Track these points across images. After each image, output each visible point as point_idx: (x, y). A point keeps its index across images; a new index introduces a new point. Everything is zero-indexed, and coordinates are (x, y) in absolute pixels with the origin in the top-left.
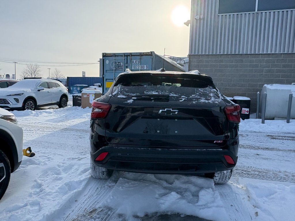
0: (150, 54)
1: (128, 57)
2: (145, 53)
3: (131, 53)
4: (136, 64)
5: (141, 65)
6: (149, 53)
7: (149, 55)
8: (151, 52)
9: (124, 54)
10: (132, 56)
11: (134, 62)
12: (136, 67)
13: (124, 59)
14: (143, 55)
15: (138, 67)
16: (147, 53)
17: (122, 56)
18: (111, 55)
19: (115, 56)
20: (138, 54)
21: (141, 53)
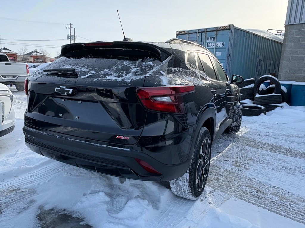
0: (228, 27)
1: (203, 33)
2: (223, 27)
3: (206, 29)
4: (211, 41)
5: (216, 42)
6: (226, 26)
7: (227, 29)
8: (230, 26)
9: (199, 31)
10: (207, 32)
11: (209, 39)
12: (211, 45)
13: (198, 37)
14: (219, 30)
15: (213, 45)
16: (224, 27)
17: (196, 33)
18: (185, 33)
19: (189, 34)
20: (214, 30)
21: (217, 28)
